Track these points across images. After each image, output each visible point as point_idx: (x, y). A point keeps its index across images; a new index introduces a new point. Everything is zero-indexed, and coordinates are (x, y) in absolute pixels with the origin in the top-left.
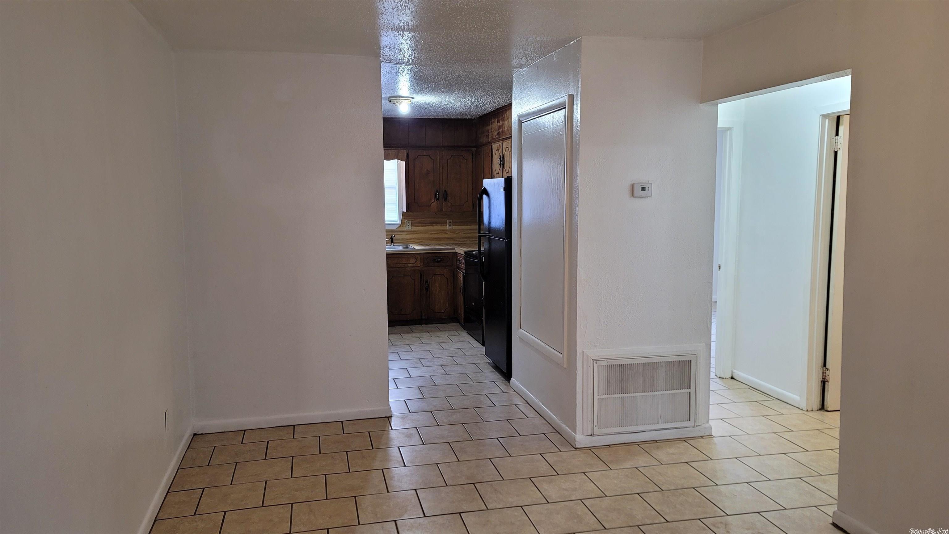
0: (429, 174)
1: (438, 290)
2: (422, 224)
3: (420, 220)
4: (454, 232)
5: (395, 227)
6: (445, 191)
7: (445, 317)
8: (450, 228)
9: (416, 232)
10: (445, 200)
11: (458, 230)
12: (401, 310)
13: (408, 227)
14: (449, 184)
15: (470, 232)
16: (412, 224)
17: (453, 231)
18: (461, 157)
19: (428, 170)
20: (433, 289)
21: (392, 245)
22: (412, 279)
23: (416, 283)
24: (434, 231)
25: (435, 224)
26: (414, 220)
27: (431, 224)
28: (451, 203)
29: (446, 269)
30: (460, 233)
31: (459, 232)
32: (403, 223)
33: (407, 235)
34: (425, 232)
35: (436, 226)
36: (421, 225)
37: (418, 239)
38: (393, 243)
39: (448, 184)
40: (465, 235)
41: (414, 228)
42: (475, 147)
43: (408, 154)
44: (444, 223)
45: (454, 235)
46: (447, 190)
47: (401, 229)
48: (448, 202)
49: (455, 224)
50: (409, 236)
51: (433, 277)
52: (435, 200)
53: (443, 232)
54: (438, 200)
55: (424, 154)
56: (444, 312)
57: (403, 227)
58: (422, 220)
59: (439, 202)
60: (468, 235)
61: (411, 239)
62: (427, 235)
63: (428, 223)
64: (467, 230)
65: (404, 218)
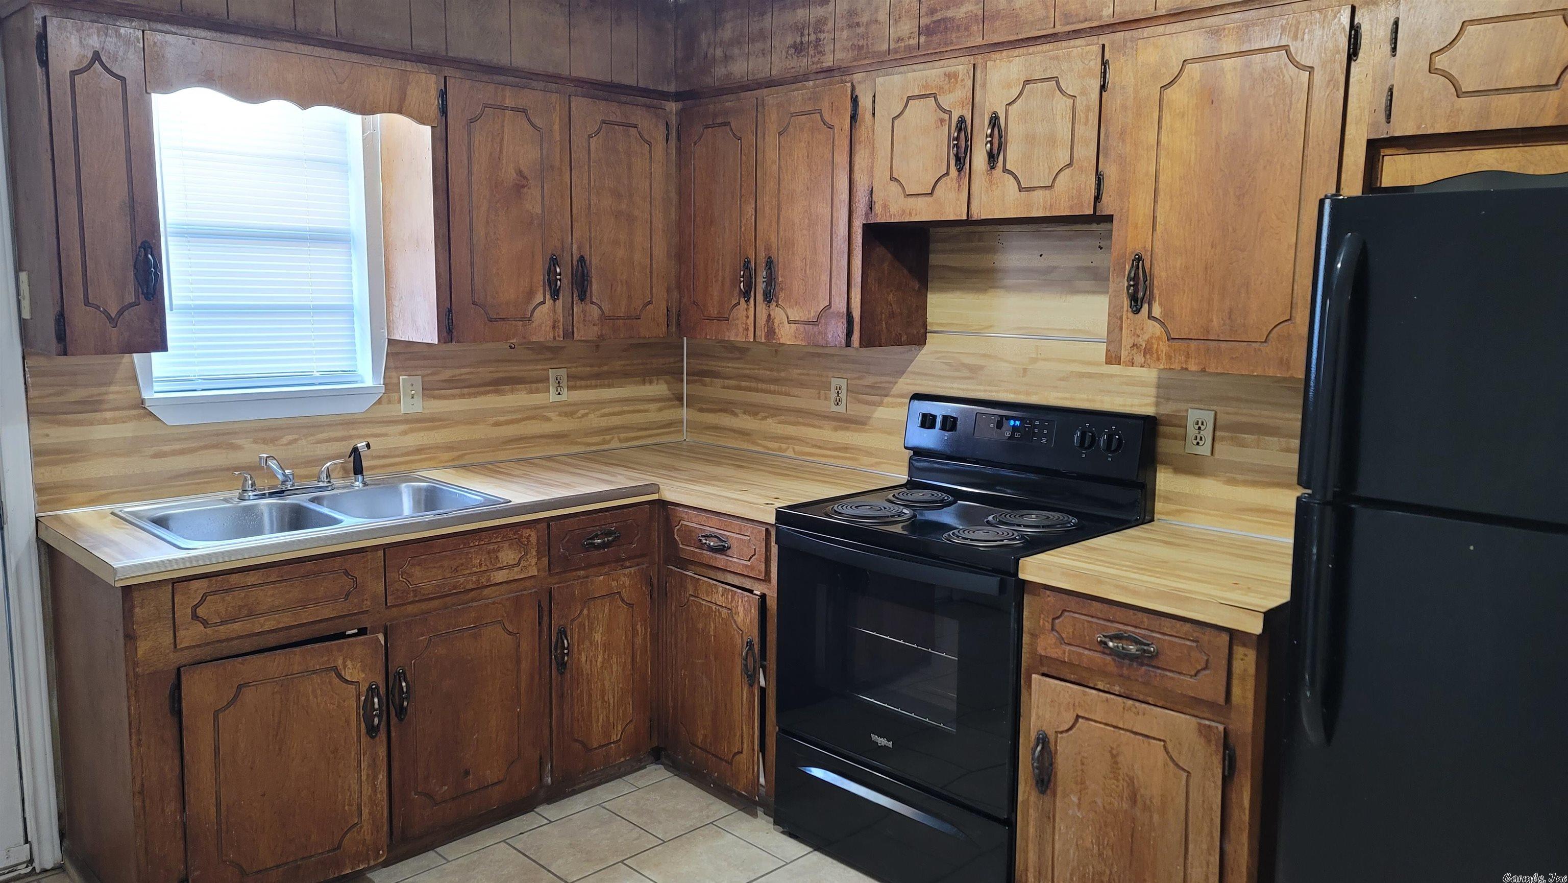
0: (523, 187)
1: (600, 660)
2: (461, 388)
3: (457, 372)
4: (570, 415)
5: (358, 408)
6: (582, 259)
7: (622, 759)
8: (558, 398)
9: (440, 420)
10: (582, 298)
11: (583, 404)
12: (467, 773)
13: (412, 401)
14: (593, 234)
15: (617, 409)
16: (428, 391)
17: (569, 410)
18: (633, 131)
19: (520, 173)
20: (583, 659)
21: (357, 484)
22: (510, 633)
23: (524, 647)
24: (503, 411)
25: (507, 387)
26: (433, 374)
27: (497, 385)
28: (600, 308)
29: (627, 571)
30: (591, 416)
31: (586, 411)
32: (391, 387)
33: (405, 433)
34: (472, 419)
35: (512, 391)
36: (457, 391)
37: (449, 448)
38: (361, 473)
39: (590, 232)
40: (605, 422)
41: (438, 406)
42: (678, 97)
43: (443, 94)
44: (538, 382)
45: (567, 425)
46: (587, 257)
47: (387, 411)
48: (592, 303)
49: (575, 381)
50: (413, 440)
51: (585, 612)
52: (548, 296)
53: (535, 414)
54: (558, 298)
55: (508, 103)
56: (619, 740)
57: (389, 402)
58: (463, 371)
59: (559, 303)
60: (616, 421)
61: (420, 450)
62: (481, 432)
63: (480, 385)
64: (612, 402)
65: (396, 368)
